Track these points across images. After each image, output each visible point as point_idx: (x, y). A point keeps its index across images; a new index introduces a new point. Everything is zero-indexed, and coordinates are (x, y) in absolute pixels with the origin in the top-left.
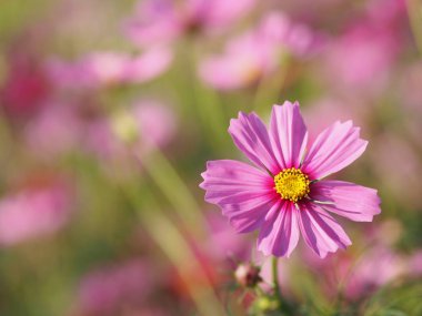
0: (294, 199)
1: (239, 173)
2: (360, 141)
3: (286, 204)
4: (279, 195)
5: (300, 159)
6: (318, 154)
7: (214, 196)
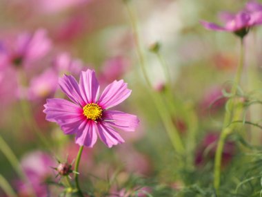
0: (94, 118)
1: (64, 106)
2: (128, 90)
3: (90, 121)
4: (86, 117)
5: (96, 99)
6: (106, 96)
7: (50, 117)
